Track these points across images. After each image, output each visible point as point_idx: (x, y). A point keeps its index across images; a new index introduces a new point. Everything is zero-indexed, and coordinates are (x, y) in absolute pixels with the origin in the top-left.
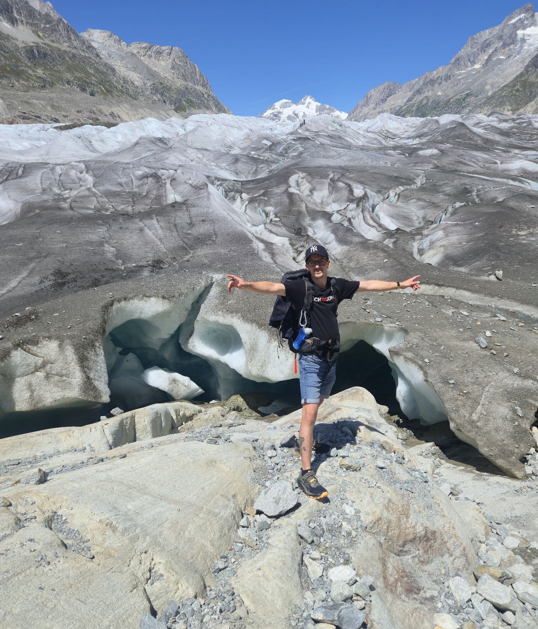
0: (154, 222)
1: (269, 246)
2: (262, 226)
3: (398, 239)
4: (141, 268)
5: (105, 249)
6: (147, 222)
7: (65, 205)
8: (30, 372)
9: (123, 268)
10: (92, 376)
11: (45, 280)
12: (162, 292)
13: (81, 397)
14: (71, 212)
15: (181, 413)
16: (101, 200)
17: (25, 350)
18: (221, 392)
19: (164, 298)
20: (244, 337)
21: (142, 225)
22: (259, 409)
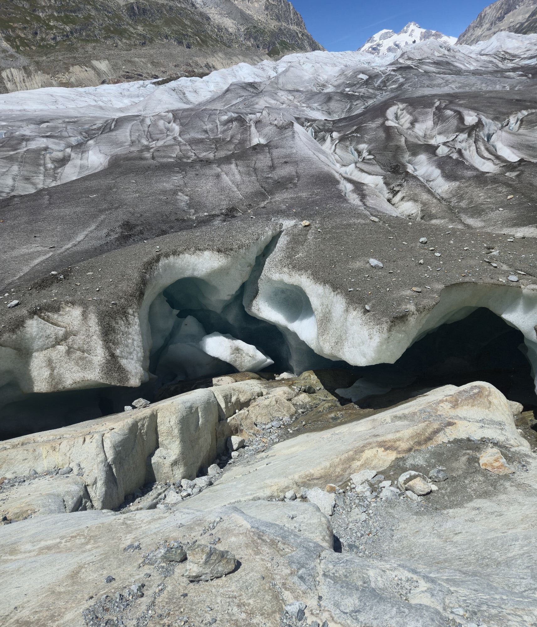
0: (233, 166)
1: (359, 187)
2: (353, 166)
3: (522, 172)
4: (212, 217)
5: (178, 197)
6: (225, 167)
7: (148, 155)
8: (50, 344)
9: (194, 218)
10: (118, 352)
11: (112, 233)
12: (218, 244)
13: (102, 381)
14: (151, 161)
15: (234, 399)
16: (183, 148)
17: (43, 319)
18: (293, 363)
19: (219, 251)
20: (315, 302)
21: (219, 170)
22: (337, 391)
